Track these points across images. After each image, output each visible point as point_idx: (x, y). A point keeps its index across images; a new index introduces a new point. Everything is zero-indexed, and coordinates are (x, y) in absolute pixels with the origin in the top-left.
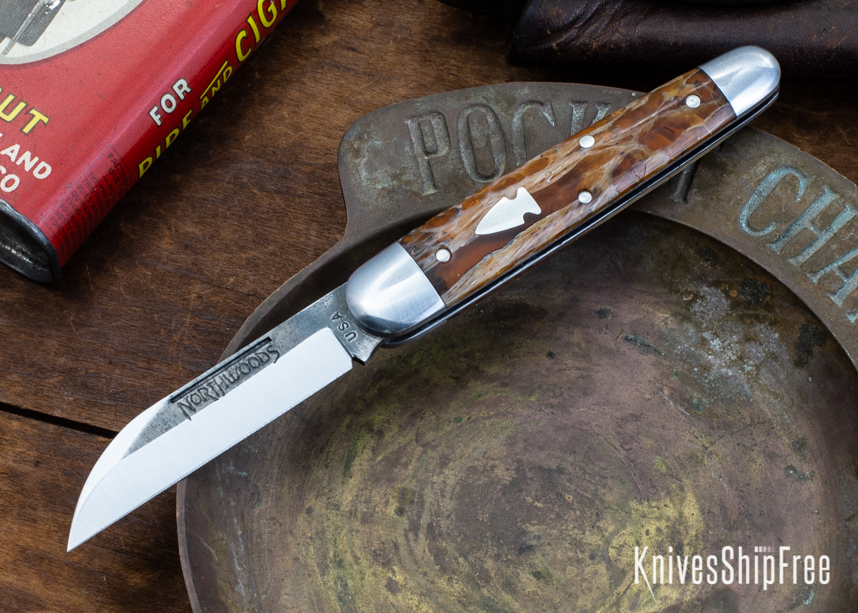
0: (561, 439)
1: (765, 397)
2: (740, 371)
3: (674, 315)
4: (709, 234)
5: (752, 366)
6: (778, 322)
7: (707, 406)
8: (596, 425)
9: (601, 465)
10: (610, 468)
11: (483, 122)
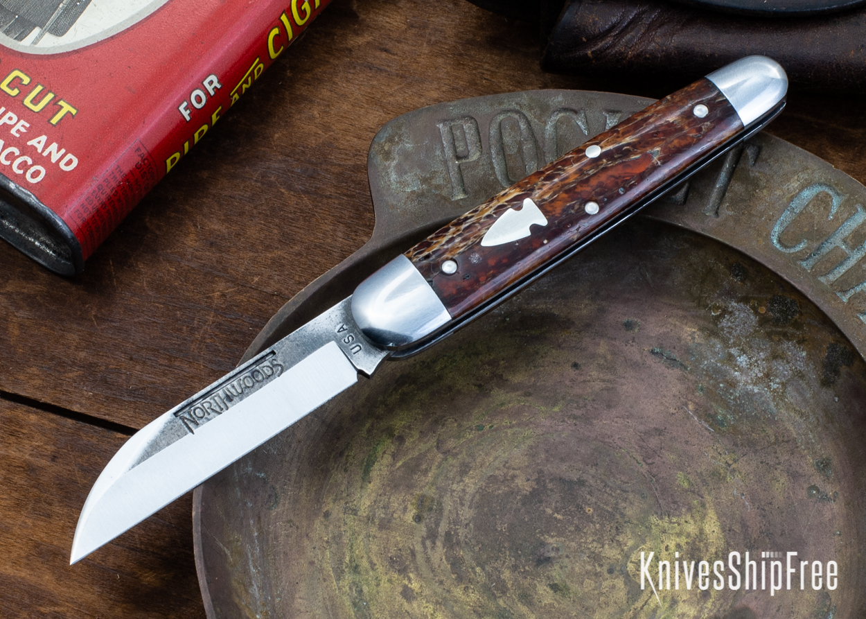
0: (583, 451)
1: (790, 416)
2: (766, 389)
3: (702, 329)
4: (740, 249)
5: (778, 384)
6: (806, 340)
7: (732, 423)
8: (619, 438)
9: (623, 478)
10: (632, 482)
11: (516, 128)
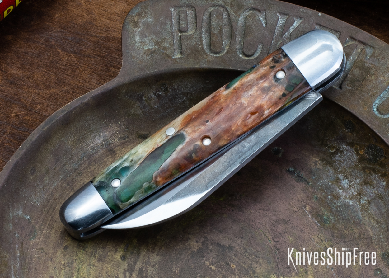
0: (235, 228)
1: (370, 222)
2: (357, 203)
3: (322, 160)
4: (352, 111)
5: (366, 201)
6: (387, 175)
7: (333, 222)
8: (259, 223)
9: (257, 248)
10: (263, 251)
11: (220, 17)
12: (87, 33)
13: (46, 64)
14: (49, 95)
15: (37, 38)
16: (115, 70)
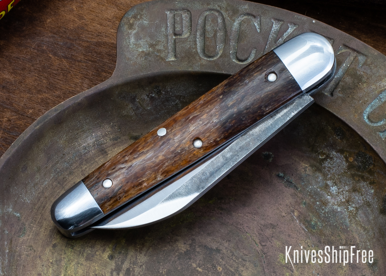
0: (222, 231)
1: (358, 229)
2: (346, 210)
3: (312, 166)
4: (343, 119)
5: (354, 208)
6: (375, 183)
7: (320, 228)
8: (247, 226)
9: (244, 252)
10: (250, 255)
11: (215, 21)
12: (79, 38)
13: (38, 68)
14: (41, 99)
15: (29, 43)
16: (106, 75)
